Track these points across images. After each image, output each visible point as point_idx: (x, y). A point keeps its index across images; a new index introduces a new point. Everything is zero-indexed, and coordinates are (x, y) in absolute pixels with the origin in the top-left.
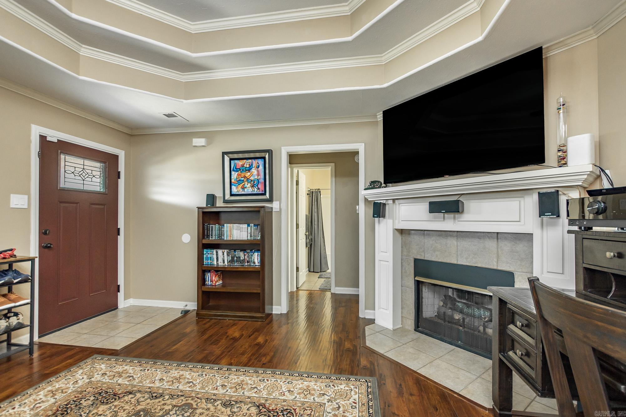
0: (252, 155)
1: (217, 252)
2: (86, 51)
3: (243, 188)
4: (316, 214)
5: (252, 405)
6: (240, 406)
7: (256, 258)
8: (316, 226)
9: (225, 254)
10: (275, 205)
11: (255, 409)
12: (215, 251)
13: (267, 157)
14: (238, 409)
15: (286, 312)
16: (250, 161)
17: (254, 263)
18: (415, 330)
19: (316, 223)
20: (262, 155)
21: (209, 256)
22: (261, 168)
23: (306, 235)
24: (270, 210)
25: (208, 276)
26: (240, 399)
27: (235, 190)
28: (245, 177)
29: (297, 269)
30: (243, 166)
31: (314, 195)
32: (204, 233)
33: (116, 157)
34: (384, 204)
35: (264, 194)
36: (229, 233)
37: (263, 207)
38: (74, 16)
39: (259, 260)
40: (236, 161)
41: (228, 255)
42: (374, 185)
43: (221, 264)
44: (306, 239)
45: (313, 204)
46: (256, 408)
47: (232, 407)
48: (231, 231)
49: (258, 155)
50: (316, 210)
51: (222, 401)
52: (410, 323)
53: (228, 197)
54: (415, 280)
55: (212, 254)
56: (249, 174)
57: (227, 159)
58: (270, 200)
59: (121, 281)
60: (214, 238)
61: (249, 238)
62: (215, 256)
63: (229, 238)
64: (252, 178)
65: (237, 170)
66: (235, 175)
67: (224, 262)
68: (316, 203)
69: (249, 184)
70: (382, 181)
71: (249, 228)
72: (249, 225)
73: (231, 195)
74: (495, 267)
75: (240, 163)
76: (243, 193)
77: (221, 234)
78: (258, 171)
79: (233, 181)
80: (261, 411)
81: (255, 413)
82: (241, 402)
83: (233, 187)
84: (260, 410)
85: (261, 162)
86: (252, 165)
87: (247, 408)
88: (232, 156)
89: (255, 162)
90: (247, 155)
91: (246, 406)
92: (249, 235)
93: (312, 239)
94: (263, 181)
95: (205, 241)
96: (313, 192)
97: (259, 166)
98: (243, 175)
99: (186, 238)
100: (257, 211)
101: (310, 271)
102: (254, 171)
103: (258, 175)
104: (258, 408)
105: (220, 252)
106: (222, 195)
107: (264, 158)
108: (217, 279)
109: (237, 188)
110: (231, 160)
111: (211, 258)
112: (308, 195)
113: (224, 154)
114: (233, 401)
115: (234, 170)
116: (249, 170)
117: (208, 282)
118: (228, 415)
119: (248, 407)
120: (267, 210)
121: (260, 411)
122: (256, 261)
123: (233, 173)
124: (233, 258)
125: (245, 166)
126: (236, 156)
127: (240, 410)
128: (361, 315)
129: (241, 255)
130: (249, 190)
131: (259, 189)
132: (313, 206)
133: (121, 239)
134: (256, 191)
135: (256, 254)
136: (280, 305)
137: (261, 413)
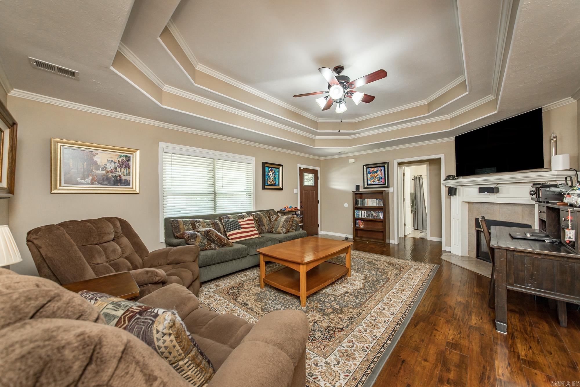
0: (378, 165)
1: (361, 212)
2: (317, 138)
3: (374, 182)
4: (419, 192)
5: (384, 262)
7: (381, 215)
8: (419, 200)
9: (365, 213)
10: (391, 190)
12: (360, 211)
13: (386, 165)
15: (397, 243)
16: (377, 168)
17: (380, 217)
18: (476, 258)
19: (419, 198)
20: (384, 165)
21: (358, 213)
22: (383, 171)
23: (411, 206)
24: (388, 192)
25: (357, 222)
27: (369, 182)
28: (374, 176)
29: (405, 225)
30: (373, 171)
31: (417, 180)
32: (355, 202)
33: (317, 171)
34: (456, 189)
35: (385, 184)
36: (367, 203)
37: (385, 190)
38: (319, 131)
39: (382, 216)
40: (370, 169)
41: (367, 213)
42: (449, 178)
43: (363, 217)
44: (411, 208)
45: (417, 185)
47: (377, 261)
48: (368, 202)
49: (381, 165)
50: (419, 189)
51: (373, 259)
52: (474, 254)
53: (366, 186)
54: (476, 230)
55: (359, 212)
56: (376, 174)
57: (365, 168)
58: (388, 187)
59: (319, 223)
60: (359, 205)
61: (377, 206)
62: (360, 214)
63: (367, 205)
64: (378, 176)
65: (370, 173)
66: (369, 175)
67: (365, 216)
68: (419, 185)
69: (377, 180)
70: (455, 175)
71: (377, 201)
72: (377, 200)
73: (368, 185)
74: (521, 222)
75: (372, 169)
76: (374, 184)
77: (363, 203)
78: (381, 173)
79: (368, 178)
83: (368, 181)
84: (387, 263)
85: (383, 168)
86: (378, 170)
88: (368, 166)
89: (379, 169)
90: (375, 166)
92: (377, 204)
93: (416, 208)
94: (384, 178)
95: (356, 206)
96: (416, 178)
97: (381, 171)
98: (373, 175)
99: (346, 205)
100: (381, 193)
101: (415, 229)
102: (379, 173)
103: (381, 175)
105: (363, 212)
106: (363, 185)
107: (384, 166)
108: (361, 224)
109: (370, 182)
110: (367, 168)
111: (359, 215)
112: (413, 179)
113: (364, 166)
115: (369, 173)
116: (377, 172)
117: (358, 226)
119: (382, 262)
120: (386, 192)
122: (381, 216)
123: (368, 174)
124: (369, 215)
125: (374, 171)
126: (370, 166)
128: (443, 249)
129: (373, 213)
130: (377, 182)
131: (382, 181)
132: (417, 187)
133: (319, 205)
134: (380, 183)
135: (381, 213)
136: (394, 239)
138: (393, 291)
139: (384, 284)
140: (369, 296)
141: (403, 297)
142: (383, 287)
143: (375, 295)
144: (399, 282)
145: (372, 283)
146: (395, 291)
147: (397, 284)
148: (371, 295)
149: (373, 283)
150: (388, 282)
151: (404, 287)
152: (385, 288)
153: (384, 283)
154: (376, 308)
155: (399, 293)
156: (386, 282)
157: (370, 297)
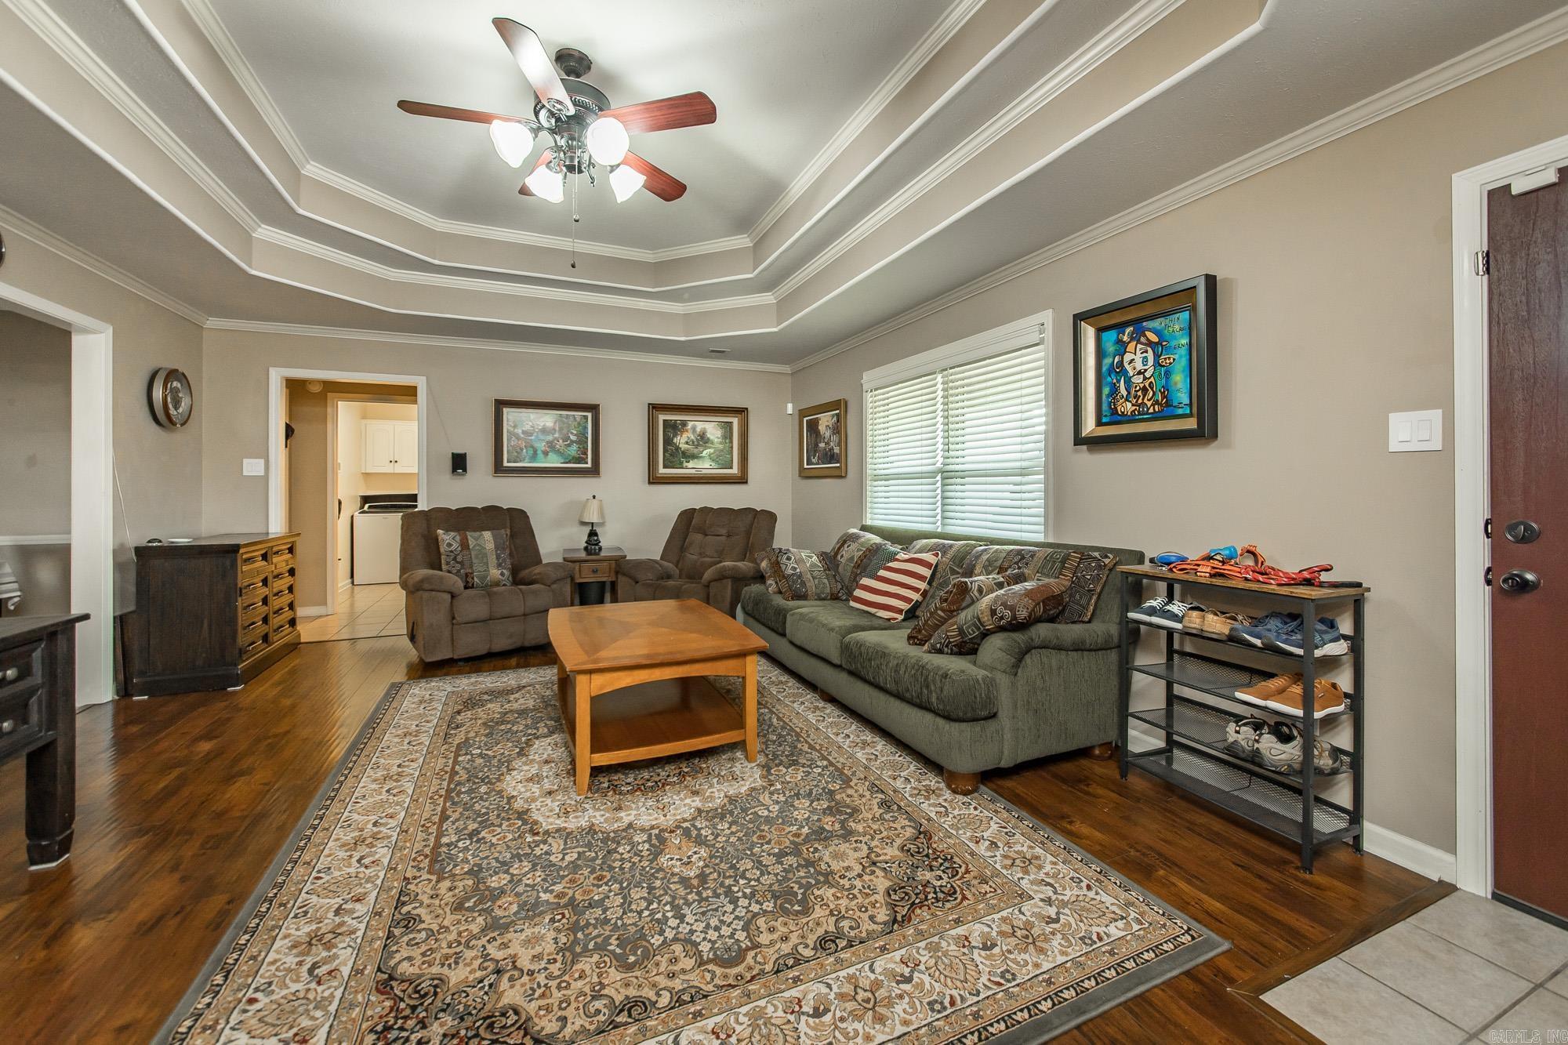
5: (560, 1036)
6: (596, 1019)
11: (543, 1028)
14: (592, 1010)
26: (613, 1038)
46: (544, 1033)
47: (616, 1008)
51: (659, 1009)
80: (522, 1032)
81: (536, 1020)
82: (603, 1031)
84: (525, 1035)
87: (570, 1021)
91: (577, 1027)
104: (536, 1036)
114: (626, 1024)
118: (608, 985)
119: (569, 1025)
121: (525, 1029)
127: (586, 1009)
137: (519, 1028)
138: (393, 823)
139: (440, 834)
140: (457, 773)
141: (355, 816)
142: (436, 819)
143: (445, 784)
144: (382, 874)
145: (487, 814)
146: (387, 824)
147: (386, 861)
148: (457, 778)
149: (479, 815)
150: (427, 851)
151: (354, 860)
152: (428, 819)
153: (445, 840)
154: (422, 759)
155: (370, 826)
156: (438, 845)
157: (454, 773)
